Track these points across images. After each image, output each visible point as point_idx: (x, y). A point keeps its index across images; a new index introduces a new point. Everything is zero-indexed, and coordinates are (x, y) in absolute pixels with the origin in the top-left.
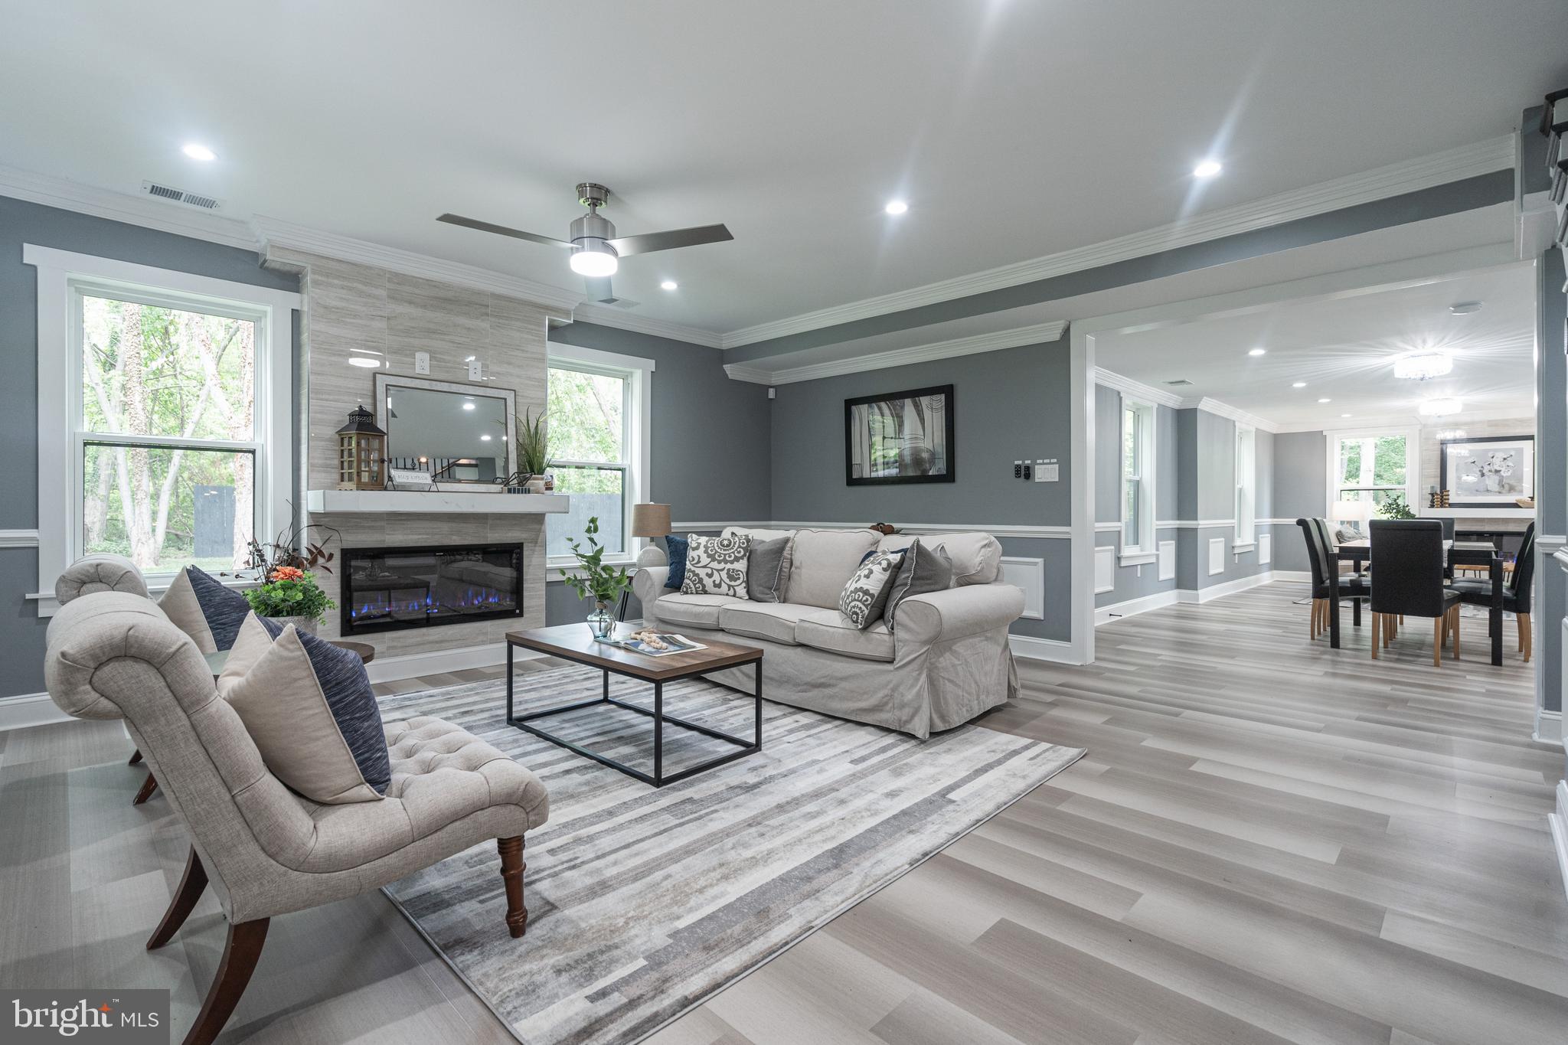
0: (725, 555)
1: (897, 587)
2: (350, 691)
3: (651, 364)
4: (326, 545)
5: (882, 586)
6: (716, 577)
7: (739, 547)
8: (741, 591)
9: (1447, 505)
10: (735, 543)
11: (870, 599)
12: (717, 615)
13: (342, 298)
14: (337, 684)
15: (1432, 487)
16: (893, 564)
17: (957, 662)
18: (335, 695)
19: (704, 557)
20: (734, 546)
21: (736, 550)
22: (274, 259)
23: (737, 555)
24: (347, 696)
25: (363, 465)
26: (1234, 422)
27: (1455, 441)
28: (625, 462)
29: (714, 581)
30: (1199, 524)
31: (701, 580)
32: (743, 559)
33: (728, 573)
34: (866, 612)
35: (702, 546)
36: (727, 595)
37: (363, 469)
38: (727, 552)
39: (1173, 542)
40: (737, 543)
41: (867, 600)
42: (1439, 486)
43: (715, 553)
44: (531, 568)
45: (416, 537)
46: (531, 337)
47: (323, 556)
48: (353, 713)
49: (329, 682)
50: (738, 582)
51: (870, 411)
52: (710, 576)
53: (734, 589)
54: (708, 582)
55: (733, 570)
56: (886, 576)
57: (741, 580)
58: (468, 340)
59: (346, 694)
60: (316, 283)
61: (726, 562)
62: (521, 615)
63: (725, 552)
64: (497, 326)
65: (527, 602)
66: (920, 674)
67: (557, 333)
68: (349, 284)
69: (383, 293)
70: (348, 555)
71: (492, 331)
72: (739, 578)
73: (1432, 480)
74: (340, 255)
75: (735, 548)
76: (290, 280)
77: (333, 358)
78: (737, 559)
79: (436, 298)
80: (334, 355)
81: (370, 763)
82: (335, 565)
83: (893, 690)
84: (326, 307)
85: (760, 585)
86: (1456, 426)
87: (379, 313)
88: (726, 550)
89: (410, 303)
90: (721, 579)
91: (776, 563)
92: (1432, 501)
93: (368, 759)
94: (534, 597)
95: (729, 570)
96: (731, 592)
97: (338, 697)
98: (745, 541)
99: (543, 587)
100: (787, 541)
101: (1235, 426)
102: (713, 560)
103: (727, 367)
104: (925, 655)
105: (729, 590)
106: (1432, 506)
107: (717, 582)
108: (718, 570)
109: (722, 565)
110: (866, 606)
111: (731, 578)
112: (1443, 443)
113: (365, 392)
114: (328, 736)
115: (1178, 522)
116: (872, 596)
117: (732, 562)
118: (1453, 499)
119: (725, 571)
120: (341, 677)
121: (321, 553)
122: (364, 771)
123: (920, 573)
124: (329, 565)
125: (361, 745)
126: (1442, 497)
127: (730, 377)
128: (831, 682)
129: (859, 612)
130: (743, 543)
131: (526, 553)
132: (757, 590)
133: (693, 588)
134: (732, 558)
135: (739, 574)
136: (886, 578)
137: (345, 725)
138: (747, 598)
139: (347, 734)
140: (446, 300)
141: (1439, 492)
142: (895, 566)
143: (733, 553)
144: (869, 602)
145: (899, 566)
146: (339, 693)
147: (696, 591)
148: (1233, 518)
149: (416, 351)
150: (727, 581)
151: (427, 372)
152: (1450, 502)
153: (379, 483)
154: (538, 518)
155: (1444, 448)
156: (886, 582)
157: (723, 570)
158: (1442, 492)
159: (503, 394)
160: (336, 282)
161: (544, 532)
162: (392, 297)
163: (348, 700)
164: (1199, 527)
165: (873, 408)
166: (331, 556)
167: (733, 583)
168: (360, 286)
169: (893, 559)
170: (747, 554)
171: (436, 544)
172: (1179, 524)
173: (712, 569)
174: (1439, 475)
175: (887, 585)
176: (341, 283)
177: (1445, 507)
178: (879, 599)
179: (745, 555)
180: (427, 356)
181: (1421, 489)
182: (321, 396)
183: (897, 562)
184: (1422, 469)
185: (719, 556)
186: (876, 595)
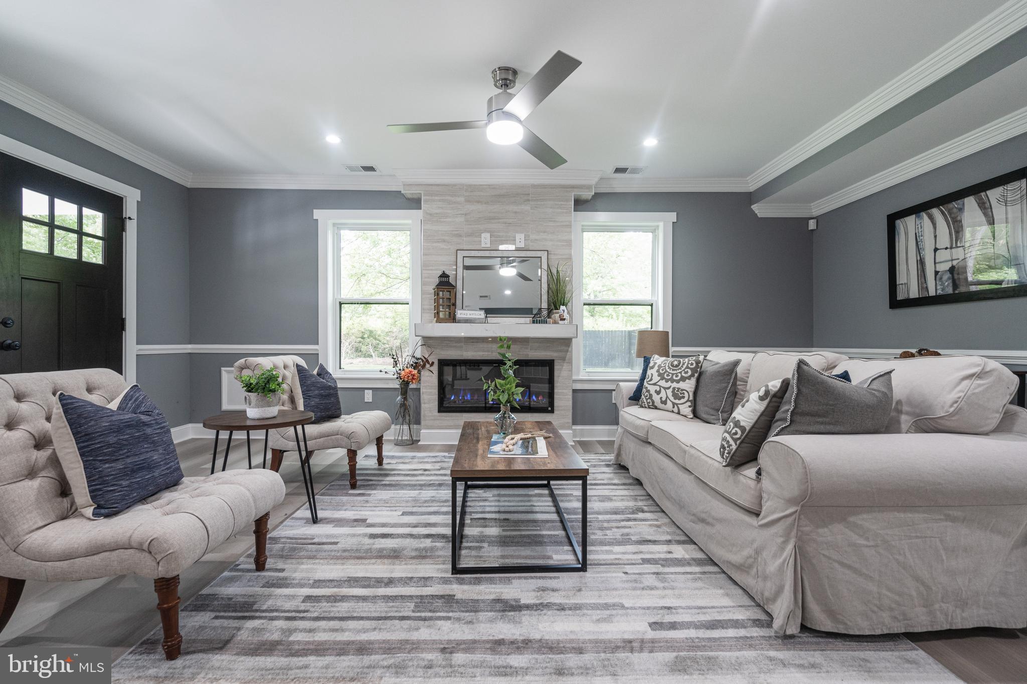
0: (673, 374)
1: (777, 421)
2: (96, 441)
3: (672, 216)
4: (430, 357)
5: (756, 418)
6: (663, 394)
7: (687, 367)
8: (686, 409)
10: (684, 364)
11: (739, 432)
12: (646, 429)
13: (439, 207)
14: (86, 435)
16: (772, 393)
17: (862, 542)
18: (83, 442)
19: (655, 374)
20: (682, 367)
21: (684, 370)
22: (408, 192)
23: (683, 375)
24: (93, 444)
25: (441, 307)
28: (653, 299)
29: (661, 398)
31: (651, 396)
32: (689, 379)
33: (673, 392)
34: (734, 447)
35: (656, 366)
36: (673, 412)
37: (441, 310)
38: (675, 372)
40: (686, 364)
41: (736, 433)
43: (665, 373)
44: (560, 378)
45: (481, 353)
46: (560, 210)
47: (429, 363)
48: (97, 456)
49: (79, 433)
50: (682, 401)
51: (918, 222)
52: (658, 393)
53: (678, 408)
54: (656, 398)
55: (679, 389)
56: (761, 406)
57: (686, 399)
58: (515, 220)
59: (93, 442)
60: (426, 201)
61: (673, 381)
62: (552, 411)
63: (673, 372)
64: (536, 207)
65: (557, 403)
66: (785, 542)
67: (580, 204)
68: (444, 198)
69: (462, 199)
70: (443, 363)
71: (532, 211)
72: (683, 397)
74: (439, 181)
75: (683, 369)
76: (415, 203)
77: (434, 244)
78: (683, 379)
79: (495, 196)
80: (435, 242)
81: (101, 492)
82: (435, 369)
83: (758, 552)
84: (431, 214)
85: (706, 406)
87: (460, 212)
88: (673, 370)
89: (478, 202)
90: (667, 397)
91: (726, 385)
93: (100, 490)
94: (563, 399)
95: (674, 389)
96: (676, 410)
97: (86, 444)
98: (694, 362)
99: (571, 393)
100: (736, 363)
102: (663, 378)
103: (754, 207)
104: (793, 517)
105: (674, 407)
107: (664, 399)
108: (665, 388)
109: (669, 384)
110: (735, 440)
111: (676, 396)
113: (452, 263)
114: (76, 468)
116: (743, 429)
117: (678, 382)
119: (671, 389)
120: (90, 430)
121: (427, 361)
122: (93, 498)
123: (804, 407)
124: (432, 369)
125: (96, 479)
127: (759, 215)
128: (710, 520)
129: (726, 446)
130: (692, 364)
131: (556, 367)
132: (701, 409)
133: (646, 403)
134: (678, 378)
135: (684, 394)
136: (763, 409)
137: (87, 463)
138: (692, 416)
139: (88, 470)
140: (500, 196)
142: (775, 396)
143: (681, 373)
144: (738, 436)
145: (779, 395)
146: (87, 441)
147: (648, 405)
149: (482, 233)
150: (672, 398)
151: (488, 245)
153: (452, 319)
154: (566, 343)
156: (762, 414)
157: (669, 388)
159: (539, 254)
160: (436, 198)
161: (571, 352)
162: (468, 201)
163: (93, 447)
165: (922, 218)
166: (433, 363)
167: (677, 401)
168: (449, 198)
169: (773, 386)
170: (696, 375)
171: (494, 358)
173: (660, 386)
175: (763, 418)
176: (439, 198)
178: (751, 434)
179: (692, 375)
180: (488, 235)
182: (427, 268)
183: (777, 389)
185: (668, 375)
186: (748, 429)
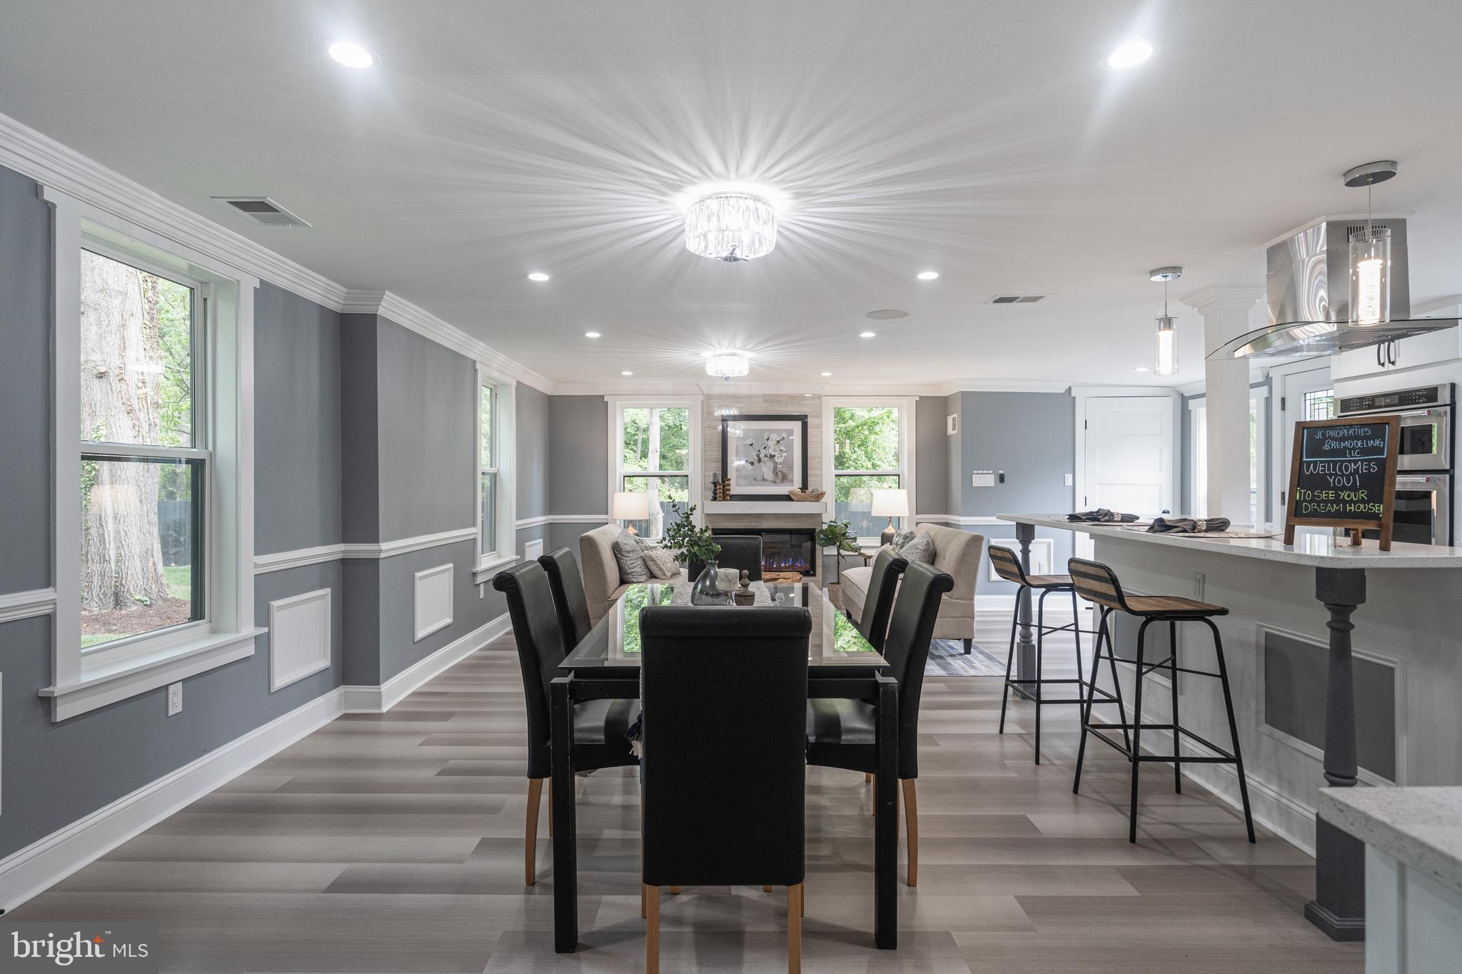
9: (728, 498)
15: (715, 475)
26: (474, 362)
27: (735, 418)
30: (380, 551)
39: (327, 591)
42: (721, 473)
73: (714, 465)
86: (734, 399)
92: (715, 493)
101: (476, 370)
106: (715, 499)
112: (724, 420)
115: (341, 547)
118: (735, 490)
126: (724, 487)
141: (720, 481)
148: (474, 525)
152: (732, 493)
155: (725, 425)
158: (723, 481)
164: (382, 555)
172: (344, 552)
174: (721, 459)
177: (727, 500)
181: (704, 476)
184: (704, 451)
